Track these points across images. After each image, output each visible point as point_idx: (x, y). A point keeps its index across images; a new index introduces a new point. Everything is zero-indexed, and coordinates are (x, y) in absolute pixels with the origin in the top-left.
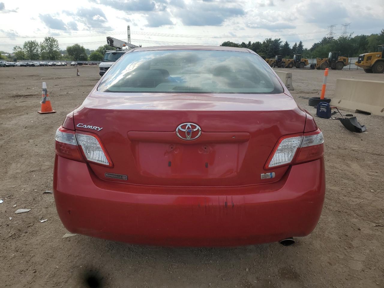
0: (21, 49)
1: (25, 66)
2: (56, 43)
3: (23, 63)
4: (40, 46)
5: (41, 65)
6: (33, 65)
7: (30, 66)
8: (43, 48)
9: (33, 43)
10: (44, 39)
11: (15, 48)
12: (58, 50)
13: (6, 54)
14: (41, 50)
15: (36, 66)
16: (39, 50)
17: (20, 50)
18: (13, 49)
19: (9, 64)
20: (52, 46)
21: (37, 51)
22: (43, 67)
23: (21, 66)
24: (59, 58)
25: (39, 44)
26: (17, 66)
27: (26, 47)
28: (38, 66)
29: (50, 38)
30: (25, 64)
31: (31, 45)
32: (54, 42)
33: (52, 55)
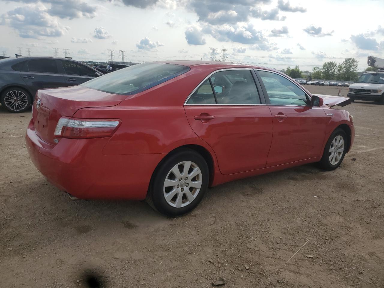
0: (320, 69)
1: (315, 84)
2: (355, 64)
3: (315, 81)
4: (338, 66)
5: (330, 85)
6: (323, 85)
7: (319, 85)
8: (340, 68)
9: (332, 63)
10: (344, 60)
11: (314, 68)
12: (355, 72)
13: (309, 74)
14: (338, 71)
15: (326, 86)
16: (336, 70)
17: (318, 70)
18: (313, 69)
19: (301, 82)
20: (350, 66)
21: (334, 71)
22: (332, 86)
23: (312, 84)
24: (354, 79)
25: (338, 64)
26: (308, 84)
27: (325, 67)
28: (327, 85)
29: (350, 59)
30: (315, 83)
31: (330, 65)
32: (354, 63)
33: (348, 76)
